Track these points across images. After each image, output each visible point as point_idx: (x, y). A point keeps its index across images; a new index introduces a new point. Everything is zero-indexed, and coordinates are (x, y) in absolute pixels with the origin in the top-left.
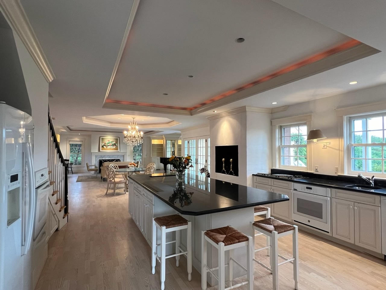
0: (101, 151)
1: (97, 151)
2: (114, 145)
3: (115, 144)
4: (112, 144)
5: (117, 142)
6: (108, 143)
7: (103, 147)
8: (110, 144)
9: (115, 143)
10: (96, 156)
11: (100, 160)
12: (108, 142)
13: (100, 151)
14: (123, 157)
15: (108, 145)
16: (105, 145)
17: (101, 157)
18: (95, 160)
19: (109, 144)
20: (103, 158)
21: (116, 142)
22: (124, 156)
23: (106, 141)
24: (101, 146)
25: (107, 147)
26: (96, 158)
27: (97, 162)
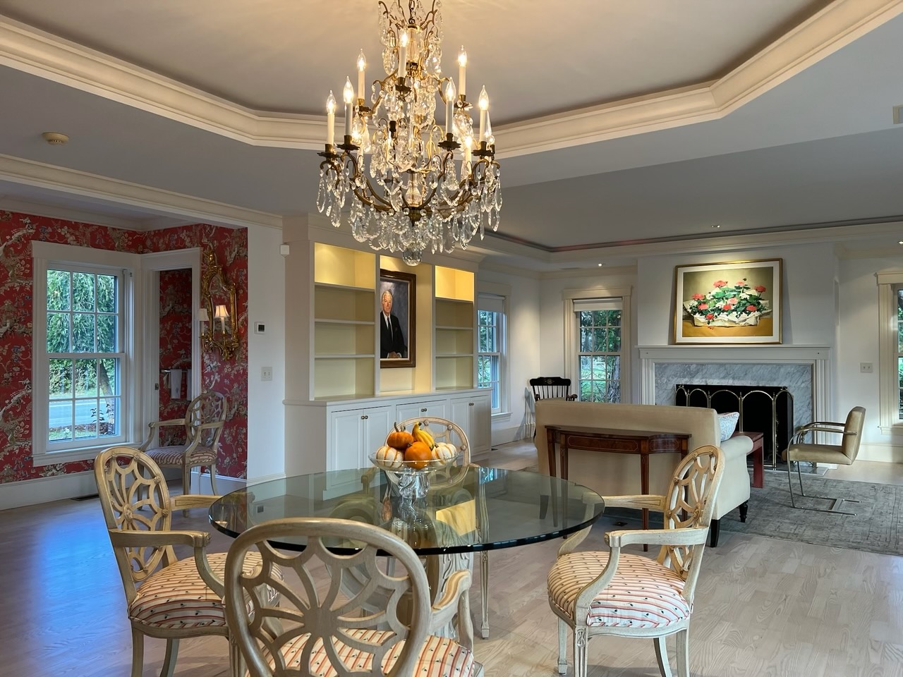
0: (680, 338)
1: (664, 342)
2: (749, 307)
3: (754, 303)
4: (736, 301)
5: (765, 290)
6: (718, 298)
7: (689, 318)
8: (729, 302)
9: (754, 292)
10: (661, 368)
11: (678, 386)
12: (718, 290)
13: (676, 343)
14: (808, 377)
15: (720, 311)
16: (702, 308)
17: (686, 369)
18: (653, 383)
19: (721, 304)
20: (693, 376)
21: (761, 290)
22: (811, 369)
23: (708, 288)
24: (680, 314)
25: (710, 319)
26: (662, 377)
27: (665, 395)
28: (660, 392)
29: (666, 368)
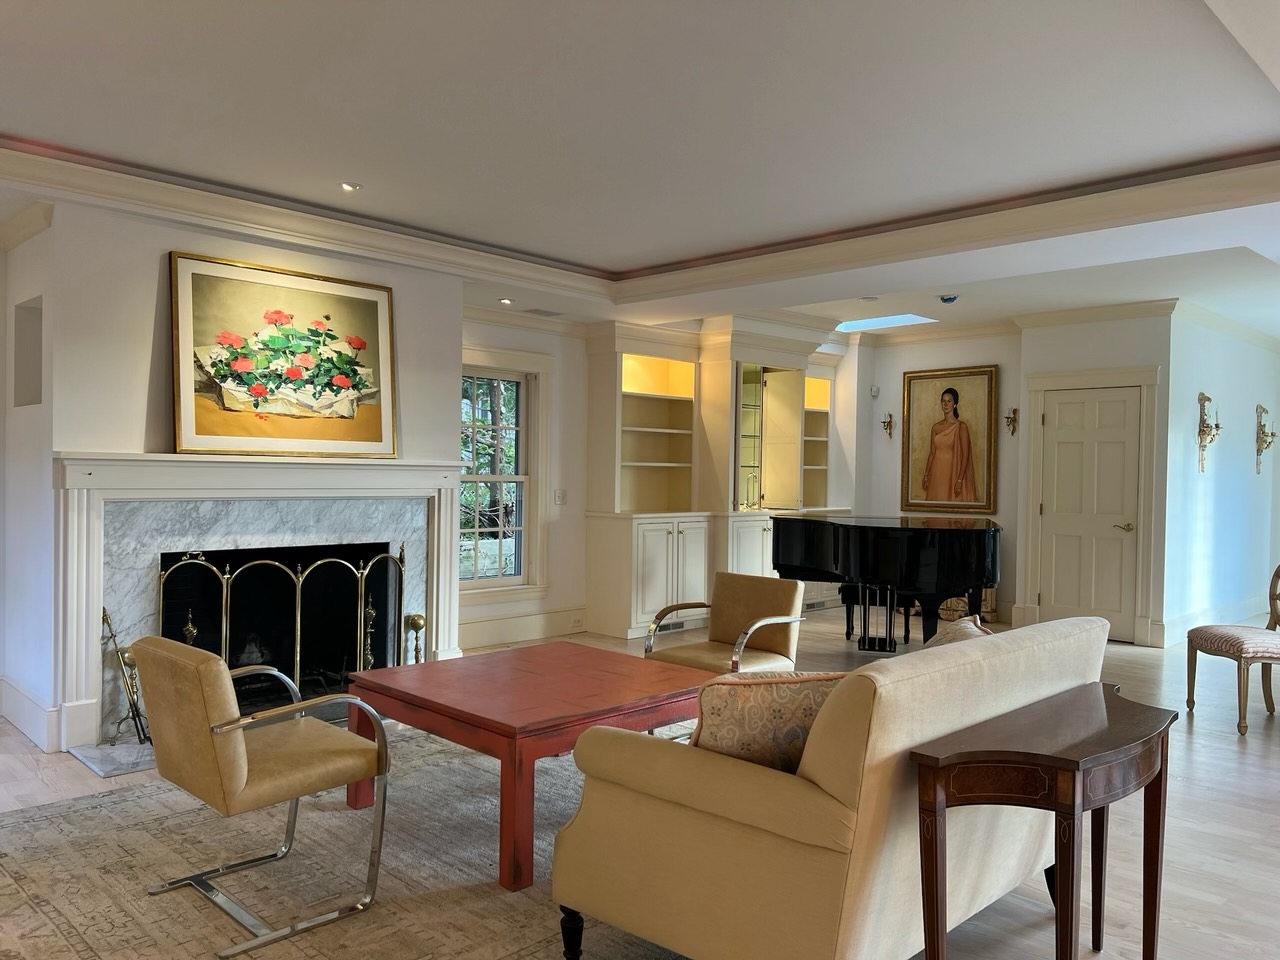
0: (188, 436)
2: (338, 379)
3: (346, 370)
5: (364, 344)
6: (274, 350)
7: (209, 387)
8: (297, 360)
9: (348, 351)
10: (121, 514)
11: (168, 559)
12: (273, 331)
13: (173, 448)
14: (423, 519)
15: (279, 378)
16: (240, 367)
17: (188, 514)
18: (99, 558)
19: (281, 365)
20: (203, 528)
21: (358, 345)
22: (427, 506)
23: (251, 323)
24: (188, 378)
25: (259, 395)
26: (124, 536)
27: (130, 583)
28: (117, 578)
29: (133, 511)
